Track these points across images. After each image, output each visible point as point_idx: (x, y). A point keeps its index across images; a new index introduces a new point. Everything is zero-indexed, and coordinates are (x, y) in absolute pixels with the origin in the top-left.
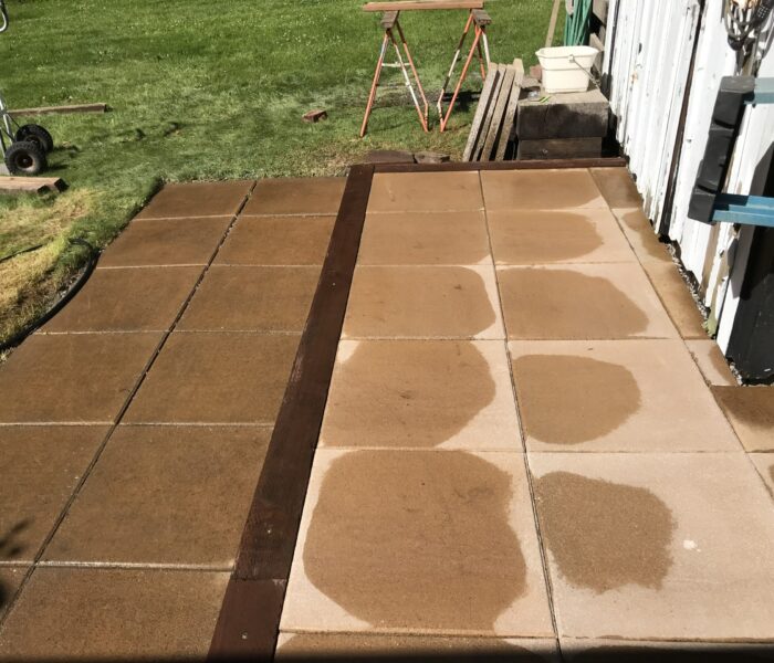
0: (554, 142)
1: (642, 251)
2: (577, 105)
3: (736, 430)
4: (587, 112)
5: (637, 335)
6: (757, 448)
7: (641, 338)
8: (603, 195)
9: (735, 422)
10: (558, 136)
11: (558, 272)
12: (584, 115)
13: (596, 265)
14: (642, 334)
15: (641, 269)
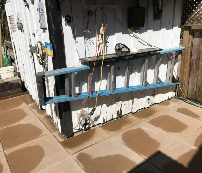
0: (8, 91)
1: (37, 114)
2: (12, 81)
3: (68, 151)
4: (15, 82)
5: (40, 136)
6: (73, 153)
7: (41, 136)
8: (25, 102)
9: (67, 149)
10: (9, 90)
11: (16, 126)
12: (14, 83)
13: (26, 121)
14: (41, 135)
15: (38, 118)
